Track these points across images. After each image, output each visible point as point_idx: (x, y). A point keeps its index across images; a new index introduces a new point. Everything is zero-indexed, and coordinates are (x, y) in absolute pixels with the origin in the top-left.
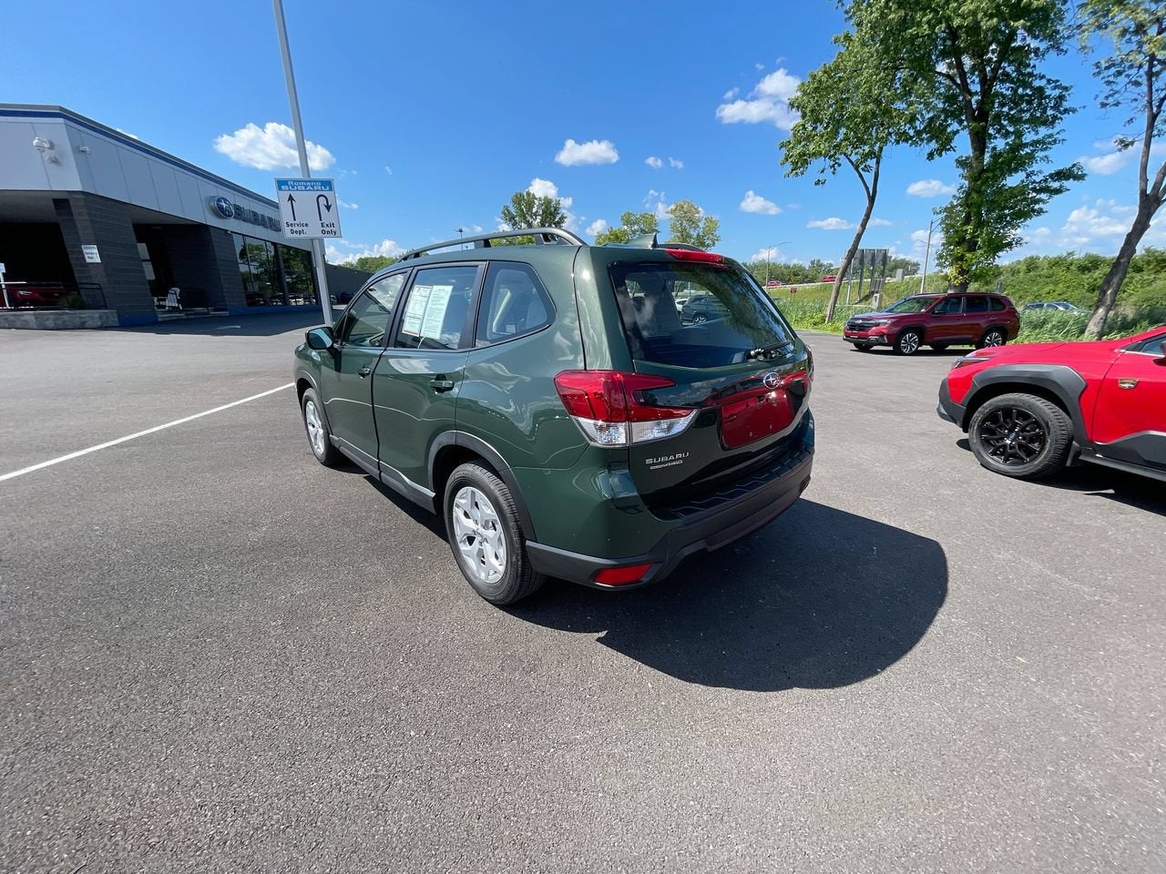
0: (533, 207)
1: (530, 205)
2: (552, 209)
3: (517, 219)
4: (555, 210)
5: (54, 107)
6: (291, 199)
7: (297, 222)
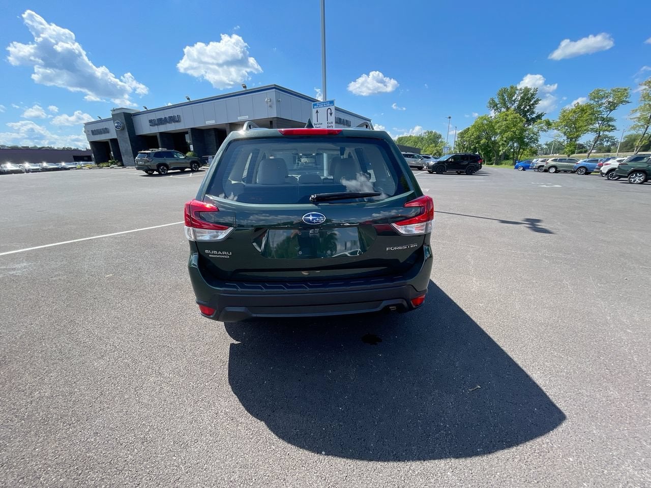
0: (514, 96)
1: (511, 95)
2: (530, 95)
3: (498, 106)
4: (532, 96)
5: (272, 85)
6: (317, 112)
7: (318, 123)
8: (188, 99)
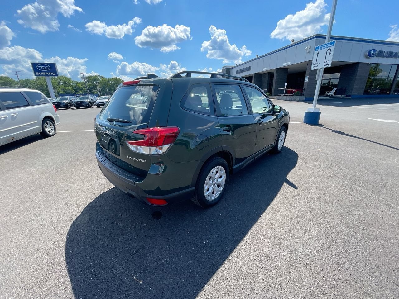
6: (318, 53)
7: (317, 63)
8: (257, 56)
